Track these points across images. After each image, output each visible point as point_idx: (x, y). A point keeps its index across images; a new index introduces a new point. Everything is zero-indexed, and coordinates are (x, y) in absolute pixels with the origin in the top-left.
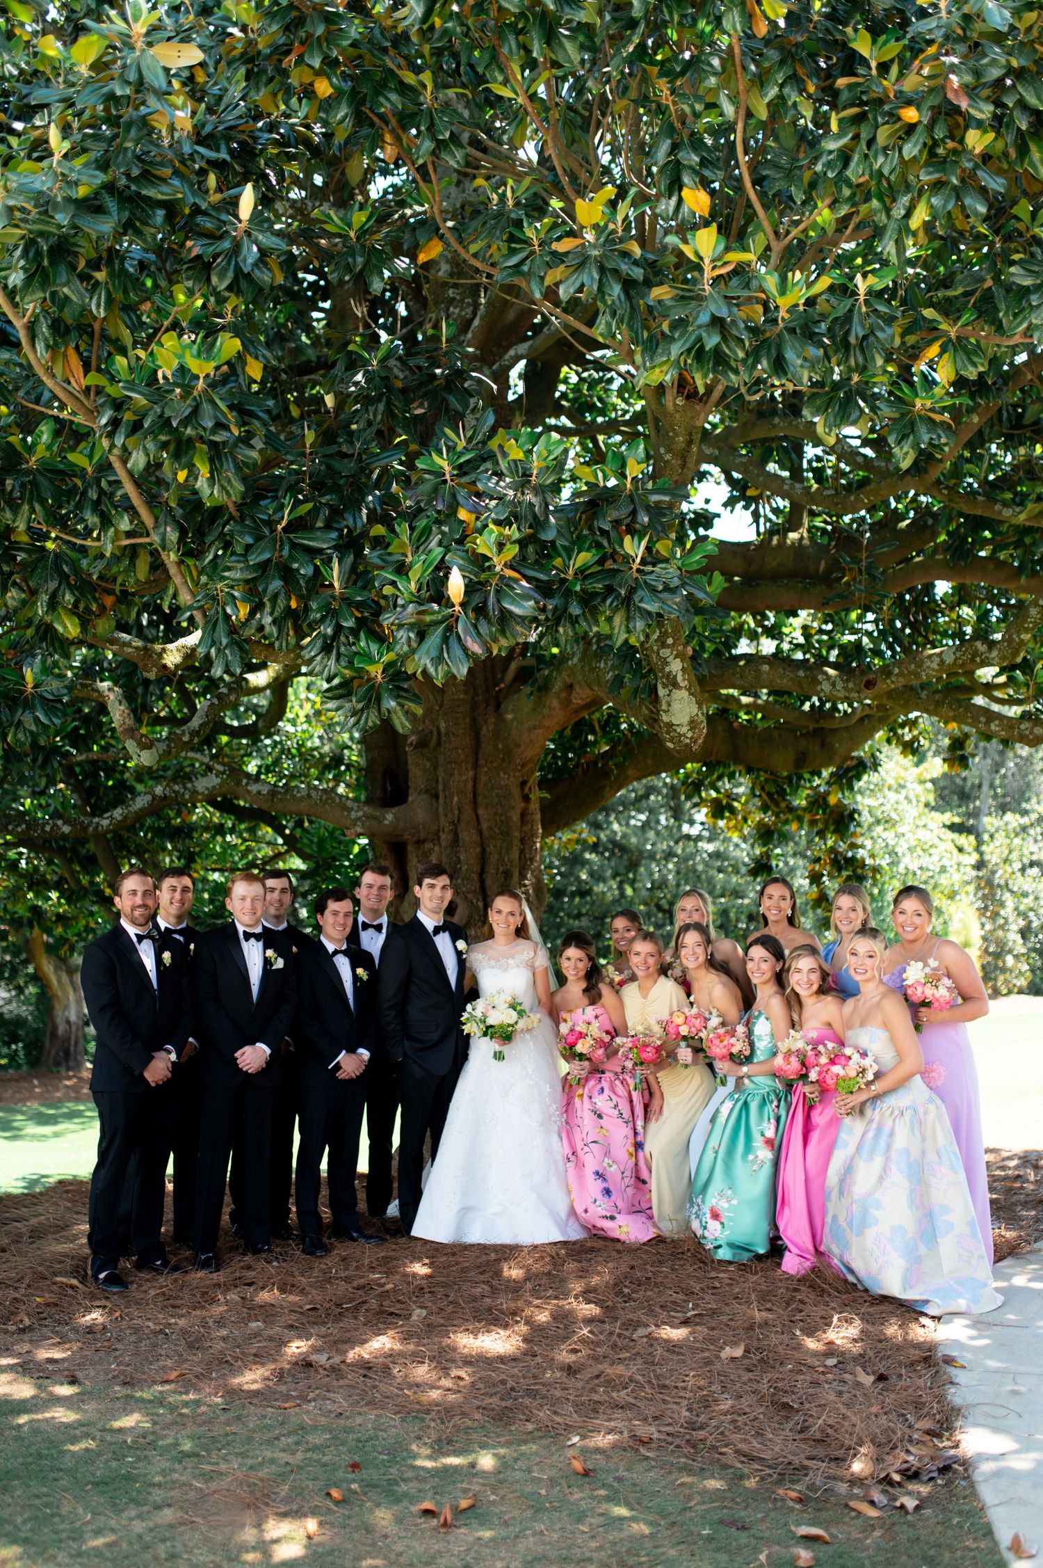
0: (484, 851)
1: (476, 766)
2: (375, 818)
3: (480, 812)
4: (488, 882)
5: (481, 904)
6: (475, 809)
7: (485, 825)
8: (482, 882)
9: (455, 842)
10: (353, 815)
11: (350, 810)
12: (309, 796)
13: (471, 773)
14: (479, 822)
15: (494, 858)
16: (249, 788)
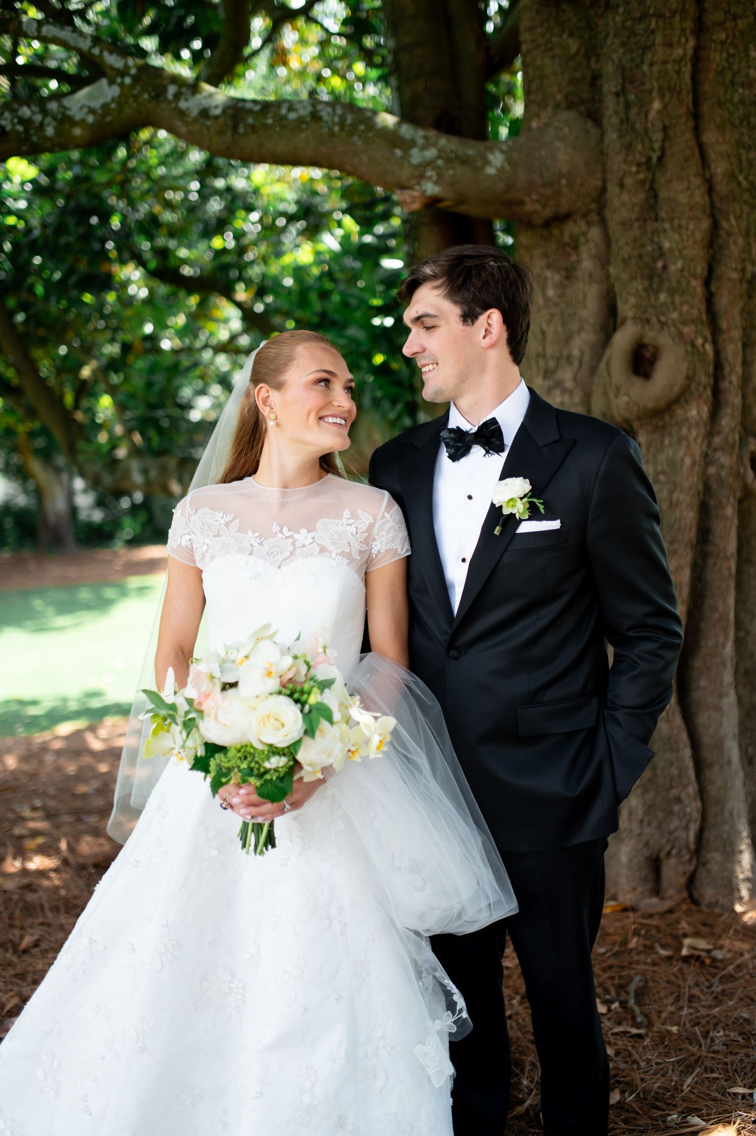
0: (715, 226)
1: (700, 29)
2: (465, 161)
3: (710, 136)
4: (723, 301)
5: (709, 348)
6: (697, 131)
7: (719, 168)
8: (710, 300)
9: (652, 207)
10: (416, 157)
11: (407, 145)
12: (315, 116)
13: (692, 43)
14: (705, 162)
16: (183, 105)
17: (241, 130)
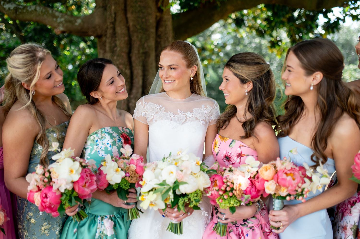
0: (130, 39)
2: (70, 22)
3: (129, 15)
4: (133, 59)
6: (126, 14)
7: (131, 24)
8: (130, 58)
9: (114, 34)
10: (59, 20)
11: (57, 17)
12: (35, 10)
14: (127, 22)
15: (136, 45)
16: (5, 6)
17: (18, 13)
